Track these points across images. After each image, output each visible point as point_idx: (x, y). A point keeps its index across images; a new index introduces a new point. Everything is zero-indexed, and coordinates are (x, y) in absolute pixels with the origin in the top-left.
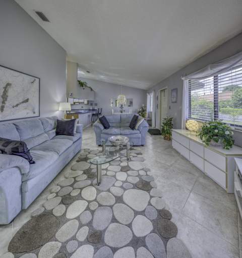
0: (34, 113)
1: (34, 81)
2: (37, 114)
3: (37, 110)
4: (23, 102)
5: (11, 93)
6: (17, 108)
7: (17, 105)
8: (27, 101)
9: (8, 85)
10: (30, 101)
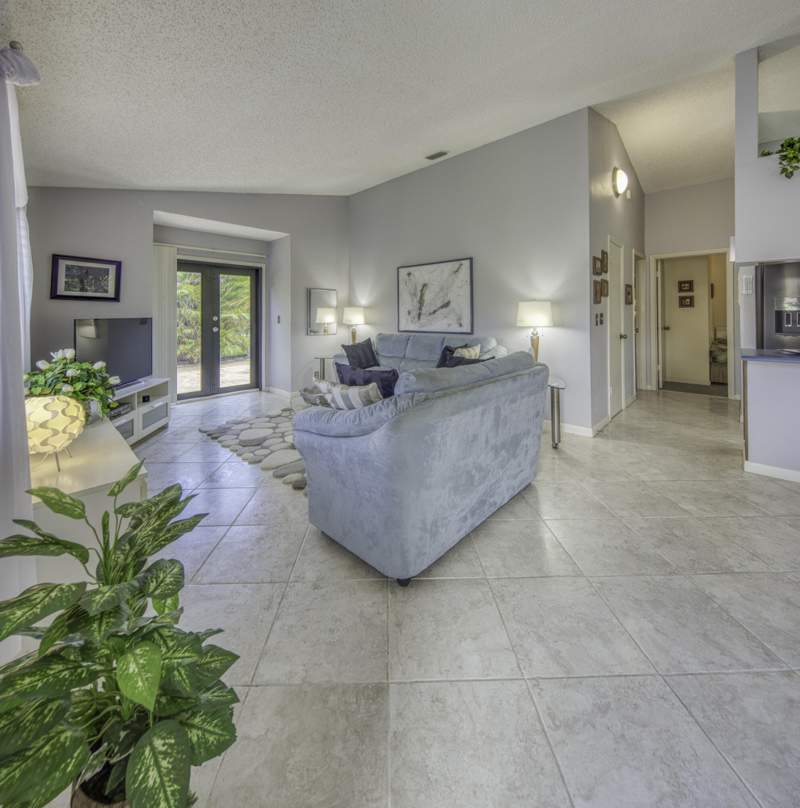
0: (461, 325)
1: (458, 269)
2: (466, 328)
3: (466, 321)
4: (442, 307)
5: (428, 297)
6: (436, 315)
7: (435, 312)
8: (447, 304)
9: (425, 285)
10: (452, 305)
